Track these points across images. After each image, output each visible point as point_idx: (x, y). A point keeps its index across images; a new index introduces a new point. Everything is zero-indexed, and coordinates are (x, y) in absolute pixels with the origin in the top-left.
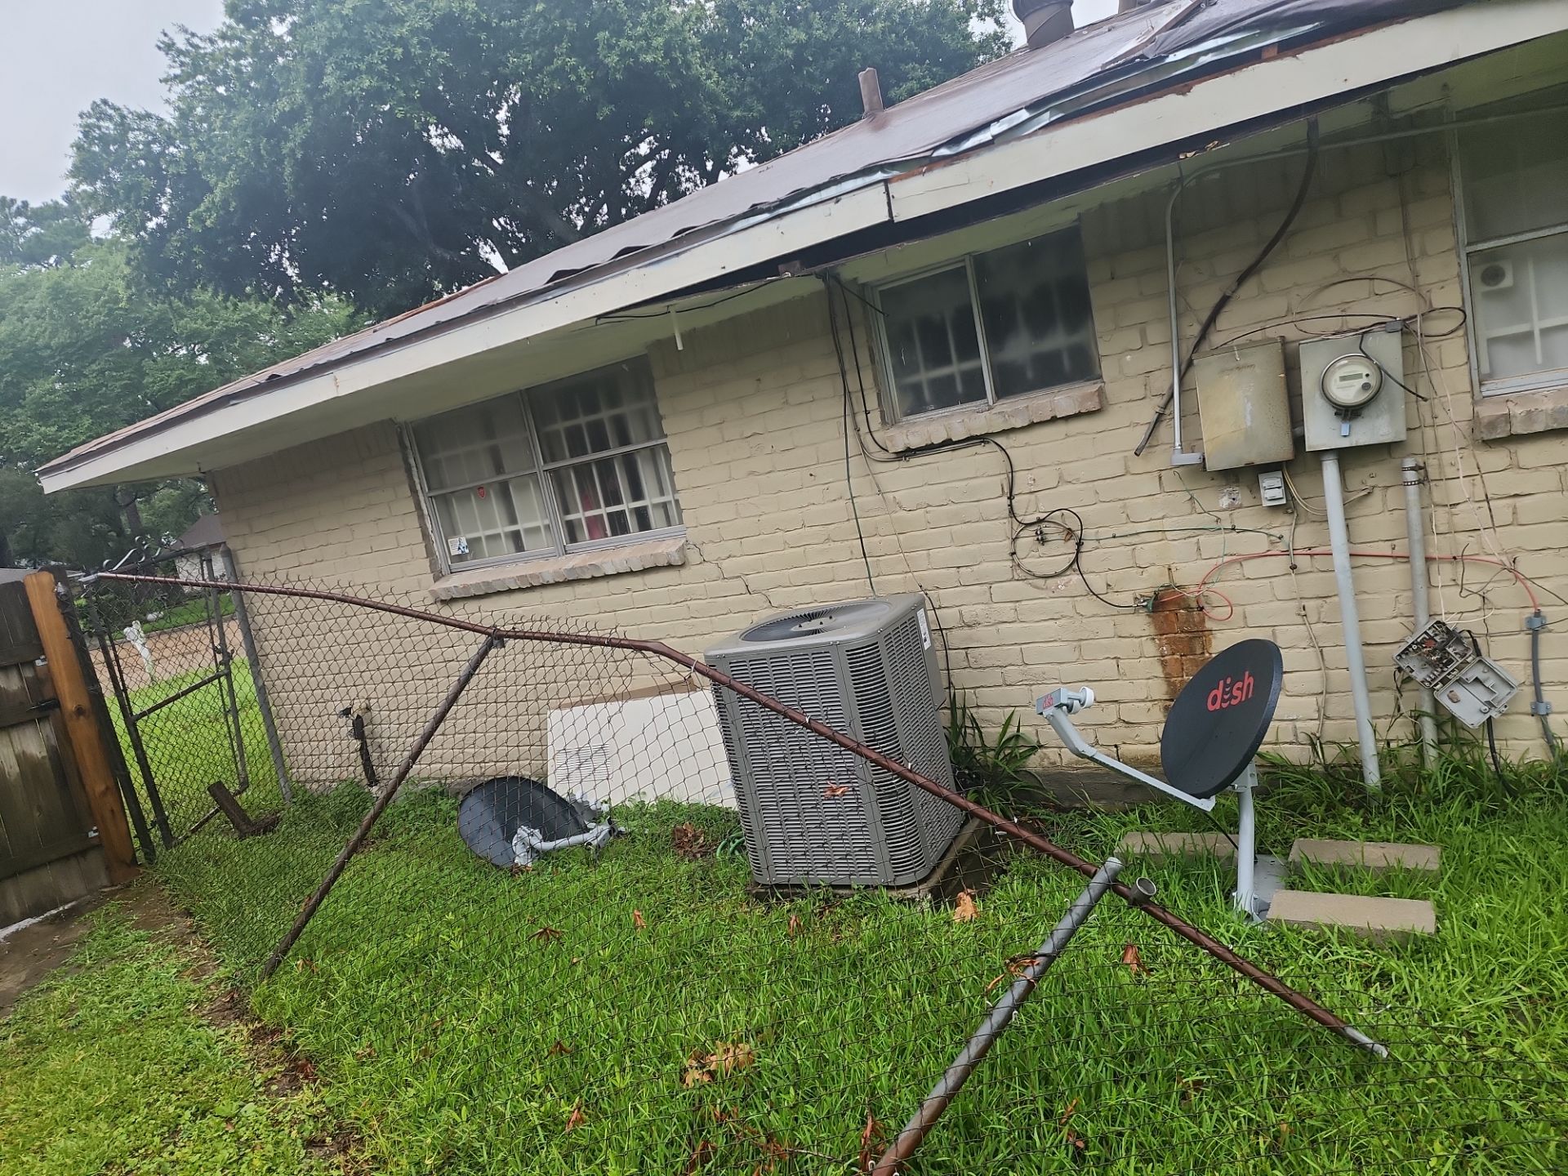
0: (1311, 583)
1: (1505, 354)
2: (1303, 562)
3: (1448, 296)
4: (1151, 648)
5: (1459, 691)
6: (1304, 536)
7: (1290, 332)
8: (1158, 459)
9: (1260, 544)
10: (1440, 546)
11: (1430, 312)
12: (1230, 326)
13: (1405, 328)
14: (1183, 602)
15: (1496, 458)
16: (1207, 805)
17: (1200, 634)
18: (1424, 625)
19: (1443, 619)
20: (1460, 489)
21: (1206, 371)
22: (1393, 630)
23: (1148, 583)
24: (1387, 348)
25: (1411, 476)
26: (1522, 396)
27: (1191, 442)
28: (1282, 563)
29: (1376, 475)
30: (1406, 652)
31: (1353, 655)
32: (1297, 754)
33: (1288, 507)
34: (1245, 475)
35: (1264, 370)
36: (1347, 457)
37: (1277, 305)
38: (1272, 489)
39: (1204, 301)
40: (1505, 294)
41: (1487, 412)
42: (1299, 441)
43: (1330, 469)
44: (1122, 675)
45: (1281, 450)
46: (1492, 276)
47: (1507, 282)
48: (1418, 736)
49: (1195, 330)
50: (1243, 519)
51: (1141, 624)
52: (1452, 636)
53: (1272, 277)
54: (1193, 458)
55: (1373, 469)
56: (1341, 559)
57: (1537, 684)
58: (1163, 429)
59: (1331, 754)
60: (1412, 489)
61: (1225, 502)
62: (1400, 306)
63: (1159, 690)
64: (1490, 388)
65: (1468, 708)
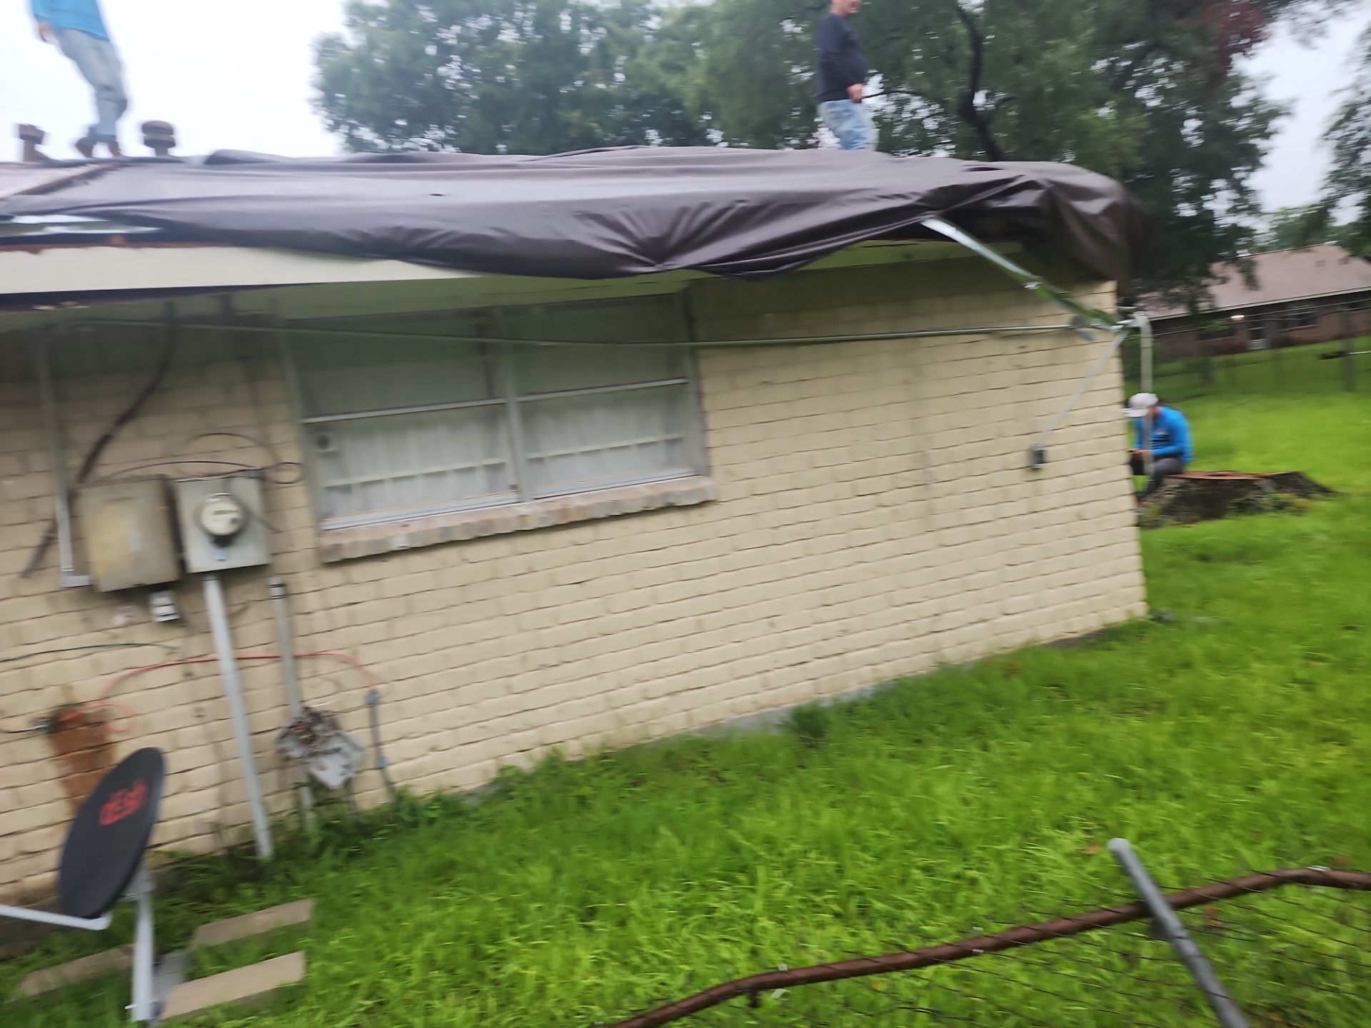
0: (205, 686)
2: (196, 668)
3: (291, 454)
4: (51, 770)
6: (195, 646)
7: (166, 470)
8: (47, 582)
15: (335, 576)
16: (100, 924)
17: (104, 747)
18: (296, 711)
22: (273, 717)
24: (248, 489)
25: (277, 591)
27: (81, 566)
28: (174, 673)
29: (246, 592)
31: (240, 745)
33: (177, 623)
34: (136, 595)
35: (146, 500)
36: (227, 577)
38: (163, 606)
41: (327, 541)
42: (182, 564)
43: (212, 590)
50: (140, 634)
51: (39, 747)
52: (317, 717)
53: (149, 423)
54: (82, 580)
55: (248, 587)
56: (226, 663)
57: (377, 744)
58: (51, 556)
60: (278, 603)
62: (257, 459)
64: (330, 524)
65: (331, 773)
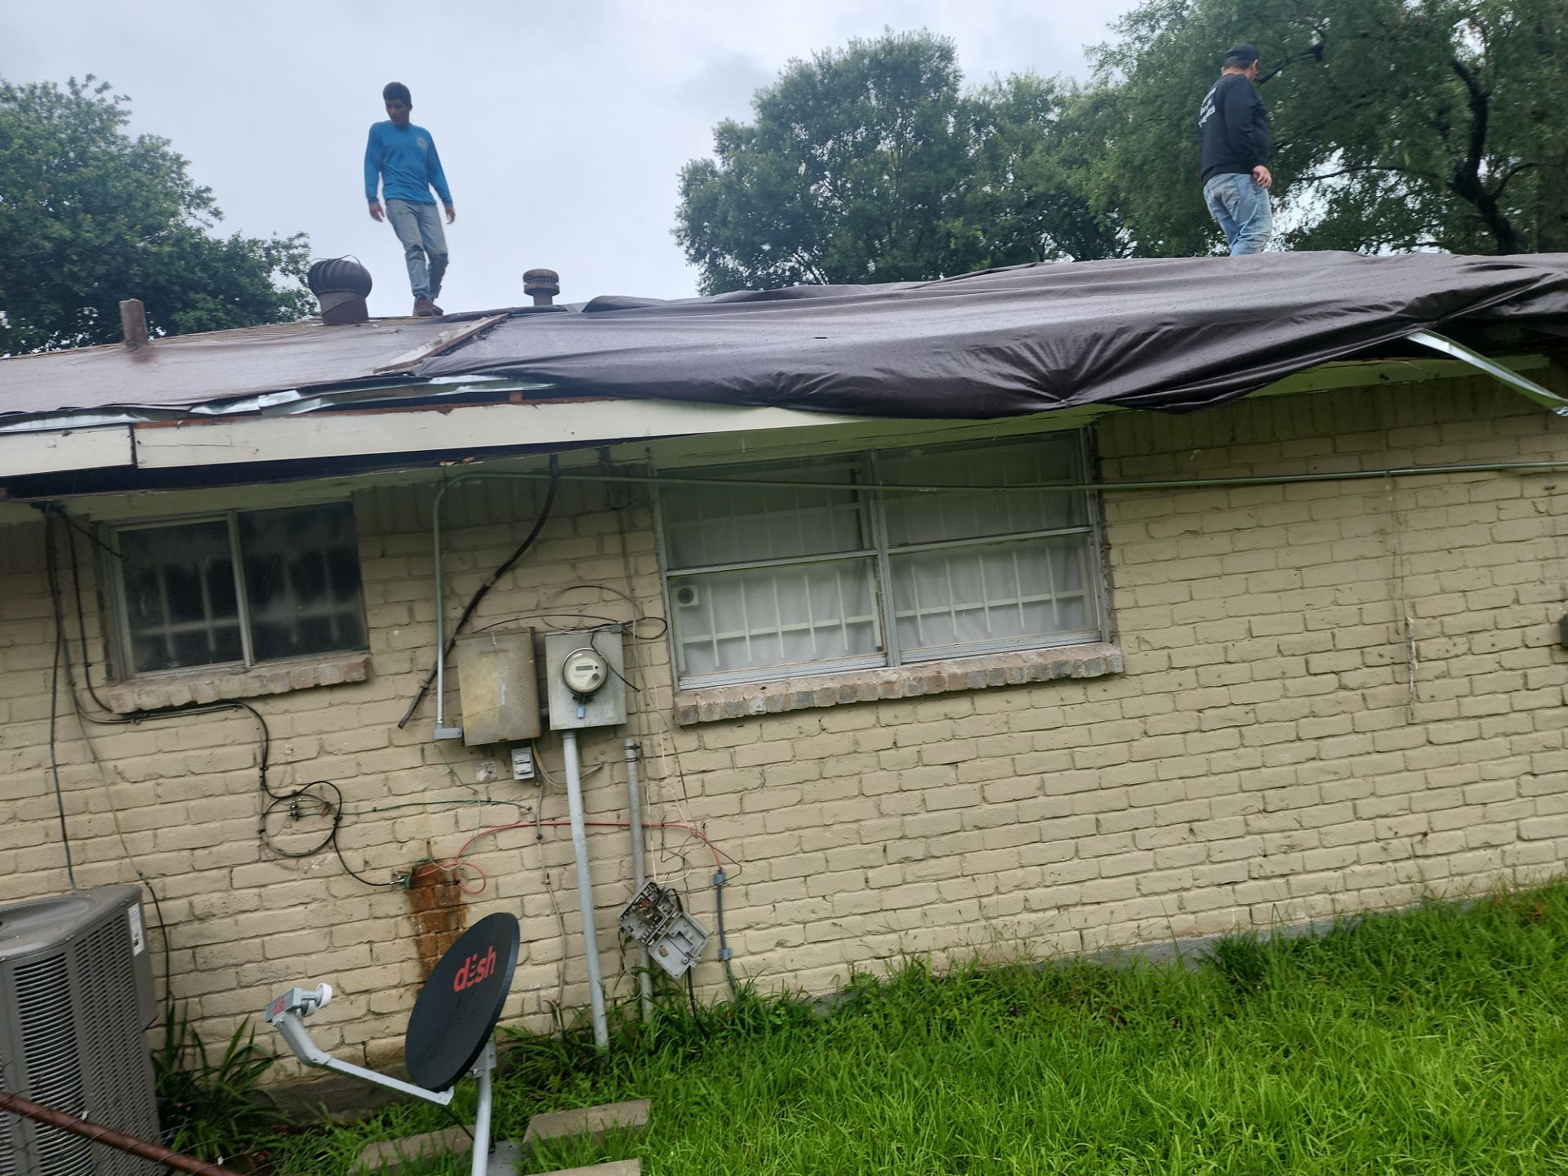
0: (555, 853)
1: (696, 656)
2: (548, 832)
3: (655, 609)
4: (406, 928)
5: (668, 946)
6: (549, 808)
7: (538, 624)
8: (421, 733)
9: (509, 814)
10: (652, 815)
11: (642, 620)
12: (490, 612)
13: (625, 631)
14: (439, 877)
15: (689, 741)
16: (444, 1098)
17: (456, 908)
18: (641, 885)
19: (655, 879)
20: (665, 766)
21: (467, 652)
22: (617, 892)
23: (403, 859)
24: (611, 644)
25: (630, 754)
26: (706, 692)
27: (453, 717)
28: (527, 835)
29: (603, 753)
30: (627, 913)
31: (584, 919)
32: (538, 1024)
33: (535, 781)
34: (498, 751)
35: (516, 654)
36: (584, 736)
37: (528, 600)
38: (522, 764)
39: (467, 587)
40: (694, 610)
41: (683, 703)
42: (545, 720)
43: (570, 747)
44: (375, 959)
45: (531, 730)
46: (686, 596)
47: (695, 602)
48: (637, 990)
49: (457, 613)
50: (498, 792)
51: (396, 903)
52: (661, 895)
53: (524, 575)
54: (452, 733)
55: (603, 747)
56: (577, 829)
57: (722, 933)
58: (427, 704)
59: (569, 1018)
60: (632, 765)
61: (482, 775)
62: (621, 612)
63: (412, 973)
64: (686, 683)
65: (673, 962)
